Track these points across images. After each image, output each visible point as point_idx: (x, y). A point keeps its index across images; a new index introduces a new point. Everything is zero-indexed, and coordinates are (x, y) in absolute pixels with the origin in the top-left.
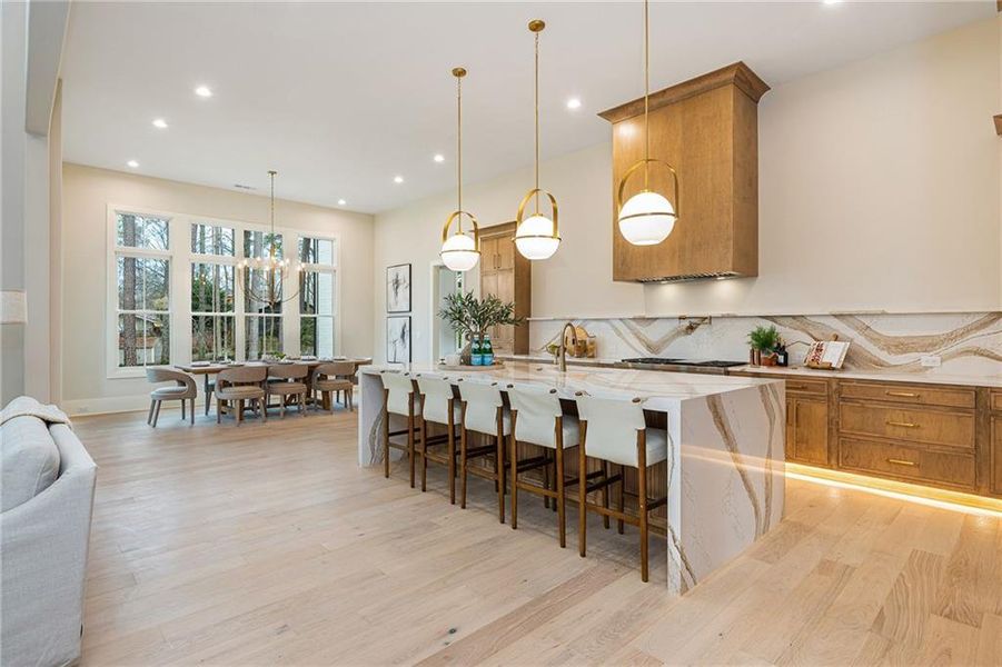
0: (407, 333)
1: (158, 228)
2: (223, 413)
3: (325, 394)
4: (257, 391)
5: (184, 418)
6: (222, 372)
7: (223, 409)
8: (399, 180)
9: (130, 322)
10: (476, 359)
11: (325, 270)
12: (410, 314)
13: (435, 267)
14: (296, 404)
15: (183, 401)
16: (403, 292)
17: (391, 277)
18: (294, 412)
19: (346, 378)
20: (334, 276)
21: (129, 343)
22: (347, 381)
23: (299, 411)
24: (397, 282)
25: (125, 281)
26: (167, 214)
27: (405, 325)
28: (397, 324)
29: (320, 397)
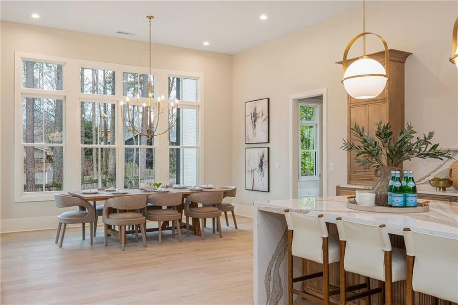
0: (265, 163)
1: (49, 79)
2: (109, 235)
3: (196, 220)
4: (139, 217)
5: (84, 239)
6: (109, 200)
7: (109, 231)
8: (264, 17)
9: (31, 151)
10: (397, 199)
11: (189, 106)
12: (267, 145)
13: (294, 100)
14: (170, 228)
15: (84, 224)
16: (261, 124)
17: (250, 111)
18: (168, 236)
19: (214, 205)
20: (198, 110)
21: (30, 168)
22: (216, 209)
23: (173, 236)
24: (255, 116)
25: (27, 120)
26: (60, 60)
27: (263, 156)
28: (255, 155)
29: (191, 223)
